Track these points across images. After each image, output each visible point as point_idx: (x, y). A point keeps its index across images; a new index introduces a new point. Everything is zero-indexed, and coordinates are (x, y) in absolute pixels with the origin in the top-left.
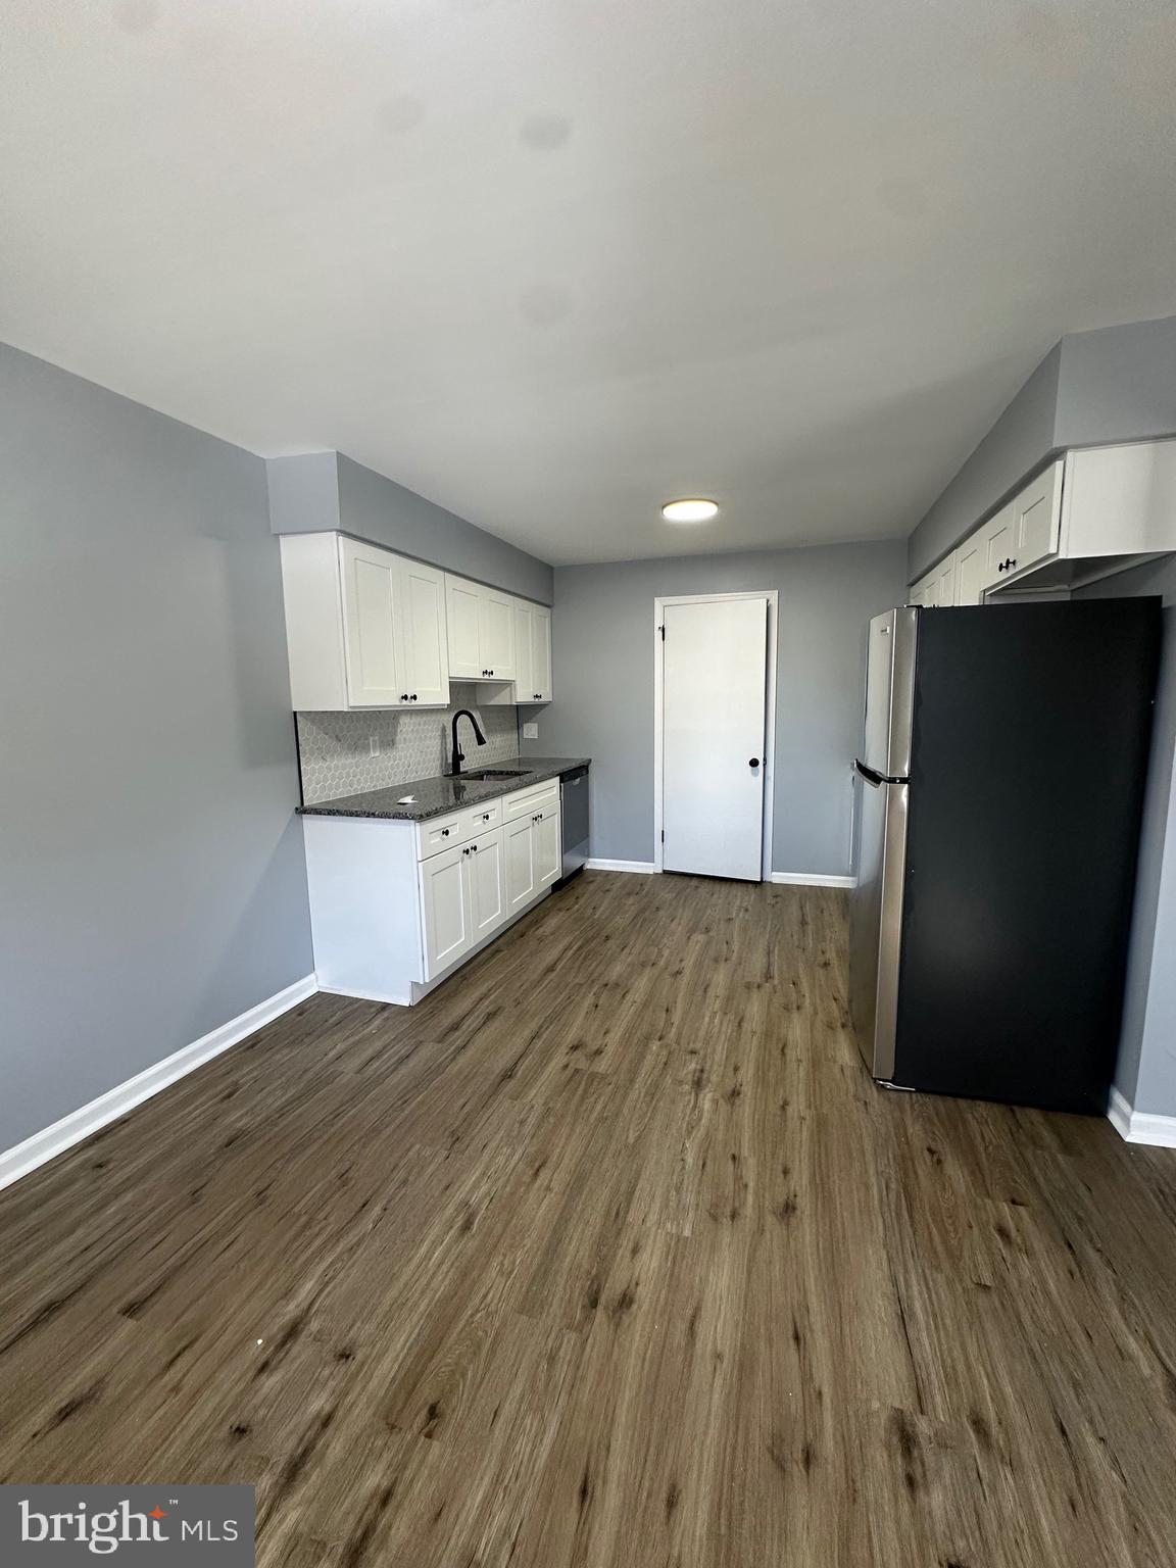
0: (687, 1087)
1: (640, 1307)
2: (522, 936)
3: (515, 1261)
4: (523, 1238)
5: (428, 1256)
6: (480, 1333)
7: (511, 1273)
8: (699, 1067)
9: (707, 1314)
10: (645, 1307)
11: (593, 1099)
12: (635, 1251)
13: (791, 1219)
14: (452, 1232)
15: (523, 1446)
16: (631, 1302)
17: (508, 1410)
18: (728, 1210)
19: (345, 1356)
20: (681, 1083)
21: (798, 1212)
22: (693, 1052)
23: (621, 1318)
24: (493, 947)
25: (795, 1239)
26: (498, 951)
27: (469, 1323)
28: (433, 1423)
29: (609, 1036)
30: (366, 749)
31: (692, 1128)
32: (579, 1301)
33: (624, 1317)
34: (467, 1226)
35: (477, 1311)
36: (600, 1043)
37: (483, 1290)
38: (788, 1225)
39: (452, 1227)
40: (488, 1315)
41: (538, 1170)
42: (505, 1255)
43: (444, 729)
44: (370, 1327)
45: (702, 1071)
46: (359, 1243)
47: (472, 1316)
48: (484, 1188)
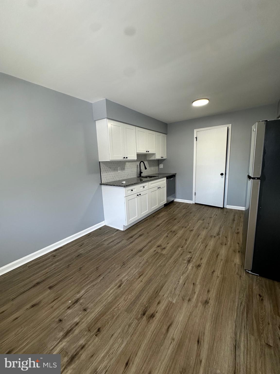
0: (185, 262)
1: (156, 319)
2: (154, 217)
3: (128, 298)
4: (132, 292)
5: (109, 291)
6: (115, 314)
7: (126, 300)
8: (190, 257)
9: (174, 326)
10: (157, 319)
11: (159, 260)
12: (159, 303)
13: (206, 306)
14: (116, 287)
15: (116, 346)
16: (154, 316)
17: (115, 335)
18: (188, 298)
19: (85, 310)
20: (184, 260)
21: (209, 304)
22: (190, 252)
23: (150, 320)
24: (146, 219)
25: (206, 312)
26: (147, 220)
27: (113, 310)
28: (98, 333)
29: (168, 245)
30: (117, 170)
31: (184, 273)
32: (141, 312)
33: (151, 320)
34: (120, 286)
35: (116, 308)
36: (166, 246)
37: (119, 303)
38: (205, 307)
39: (116, 286)
40: (118, 309)
41: (140, 276)
42: (126, 295)
43: (138, 166)
44: (92, 305)
45: (191, 258)
46: (96, 284)
47: (114, 309)
48: (126, 278)
